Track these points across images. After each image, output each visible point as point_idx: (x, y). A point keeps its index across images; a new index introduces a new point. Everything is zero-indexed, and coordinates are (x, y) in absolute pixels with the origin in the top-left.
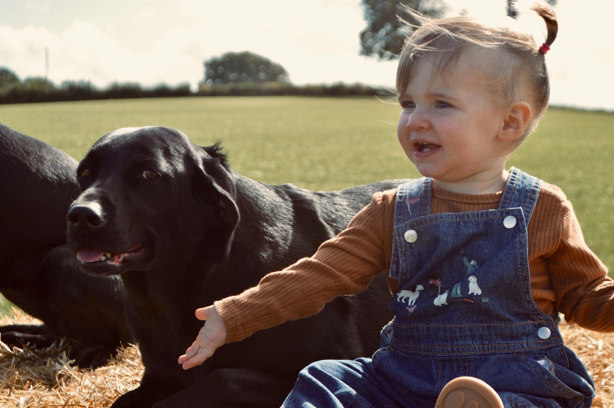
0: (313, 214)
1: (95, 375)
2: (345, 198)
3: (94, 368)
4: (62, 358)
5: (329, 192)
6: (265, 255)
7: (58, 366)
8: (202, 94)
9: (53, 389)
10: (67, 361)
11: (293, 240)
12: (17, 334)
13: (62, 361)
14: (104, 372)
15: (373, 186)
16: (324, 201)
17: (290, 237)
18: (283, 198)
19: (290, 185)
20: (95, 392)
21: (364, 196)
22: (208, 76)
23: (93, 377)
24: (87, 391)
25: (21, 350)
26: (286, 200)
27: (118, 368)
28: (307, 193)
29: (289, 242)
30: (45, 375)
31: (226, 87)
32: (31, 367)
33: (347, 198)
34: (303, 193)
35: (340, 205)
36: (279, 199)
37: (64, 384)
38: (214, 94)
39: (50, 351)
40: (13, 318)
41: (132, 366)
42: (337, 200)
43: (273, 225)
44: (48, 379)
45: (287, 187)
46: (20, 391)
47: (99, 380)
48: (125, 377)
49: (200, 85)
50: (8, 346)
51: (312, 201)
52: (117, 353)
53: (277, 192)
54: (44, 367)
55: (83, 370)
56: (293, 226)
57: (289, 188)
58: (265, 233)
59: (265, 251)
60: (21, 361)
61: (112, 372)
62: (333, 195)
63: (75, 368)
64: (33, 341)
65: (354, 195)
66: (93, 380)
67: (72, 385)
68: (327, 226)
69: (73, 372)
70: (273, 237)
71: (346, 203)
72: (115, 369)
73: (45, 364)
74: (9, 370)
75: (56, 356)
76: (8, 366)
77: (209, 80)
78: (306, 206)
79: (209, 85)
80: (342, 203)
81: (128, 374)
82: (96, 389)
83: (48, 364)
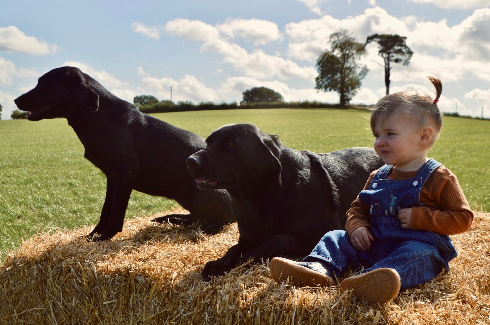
0: (319, 163)
1: (215, 237)
2: (332, 156)
3: (214, 234)
4: (198, 230)
5: (324, 154)
6: (298, 184)
7: (197, 234)
8: (242, 107)
9: (196, 244)
10: (201, 231)
11: (311, 176)
12: (176, 218)
13: (199, 231)
14: (218, 236)
15: (344, 150)
16: (323, 157)
17: (309, 174)
18: (305, 156)
19: (307, 150)
20: (216, 245)
21: (341, 155)
22: (245, 99)
23: (214, 238)
24: (212, 245)
25: (178, 226)
26: (306, 157)
27: (225, 234)
28: (314, 154)
29: (309, 178)
30: (191, 237)
31: (253, 104)
32: (185, 233)
33: (333, 156)
34: (313, 154)
35: (330, 160)
36: (303, 157)
37: (201, 241)
38: (248, 107)
39: (192, 226)
40: (172, 211)
41: (231, 233)
42: (328, 157)
43: (301, 169)
44: (193, 239)
45: (306, 151)
46: (182, 245)
47: (217, 240)
48: (228, 239)
49: (241, 103)
50: (173, 224)
51: (318, 158)
52: (223, 228)
53: (302, 154)
54: (190, 234)
55: (208, 235)
56: (311, 170)
57: (307, 152)
58: (298, 174)
59: (298, 182)
60: (180, 231)
61: (222, 236)
62: (326, 155)
63: (205, 234)
64: (184, 222)
65: (336, 155)
66: (214, 240)
67: (205, 242)
68: (325, 170)
69: (204, 236)
70: (302, 175)
71: (333, 159)
72: (223, 235)
73: (191, 232)
74: (175, 235)
75: (195, 229)
76: (174, 233)
77: (246, 102)
78: (315, 160)
79: (245, 103)
80: (331, 158)
81: (230, 237)
82: (217, 244)
83: (192, 232)
